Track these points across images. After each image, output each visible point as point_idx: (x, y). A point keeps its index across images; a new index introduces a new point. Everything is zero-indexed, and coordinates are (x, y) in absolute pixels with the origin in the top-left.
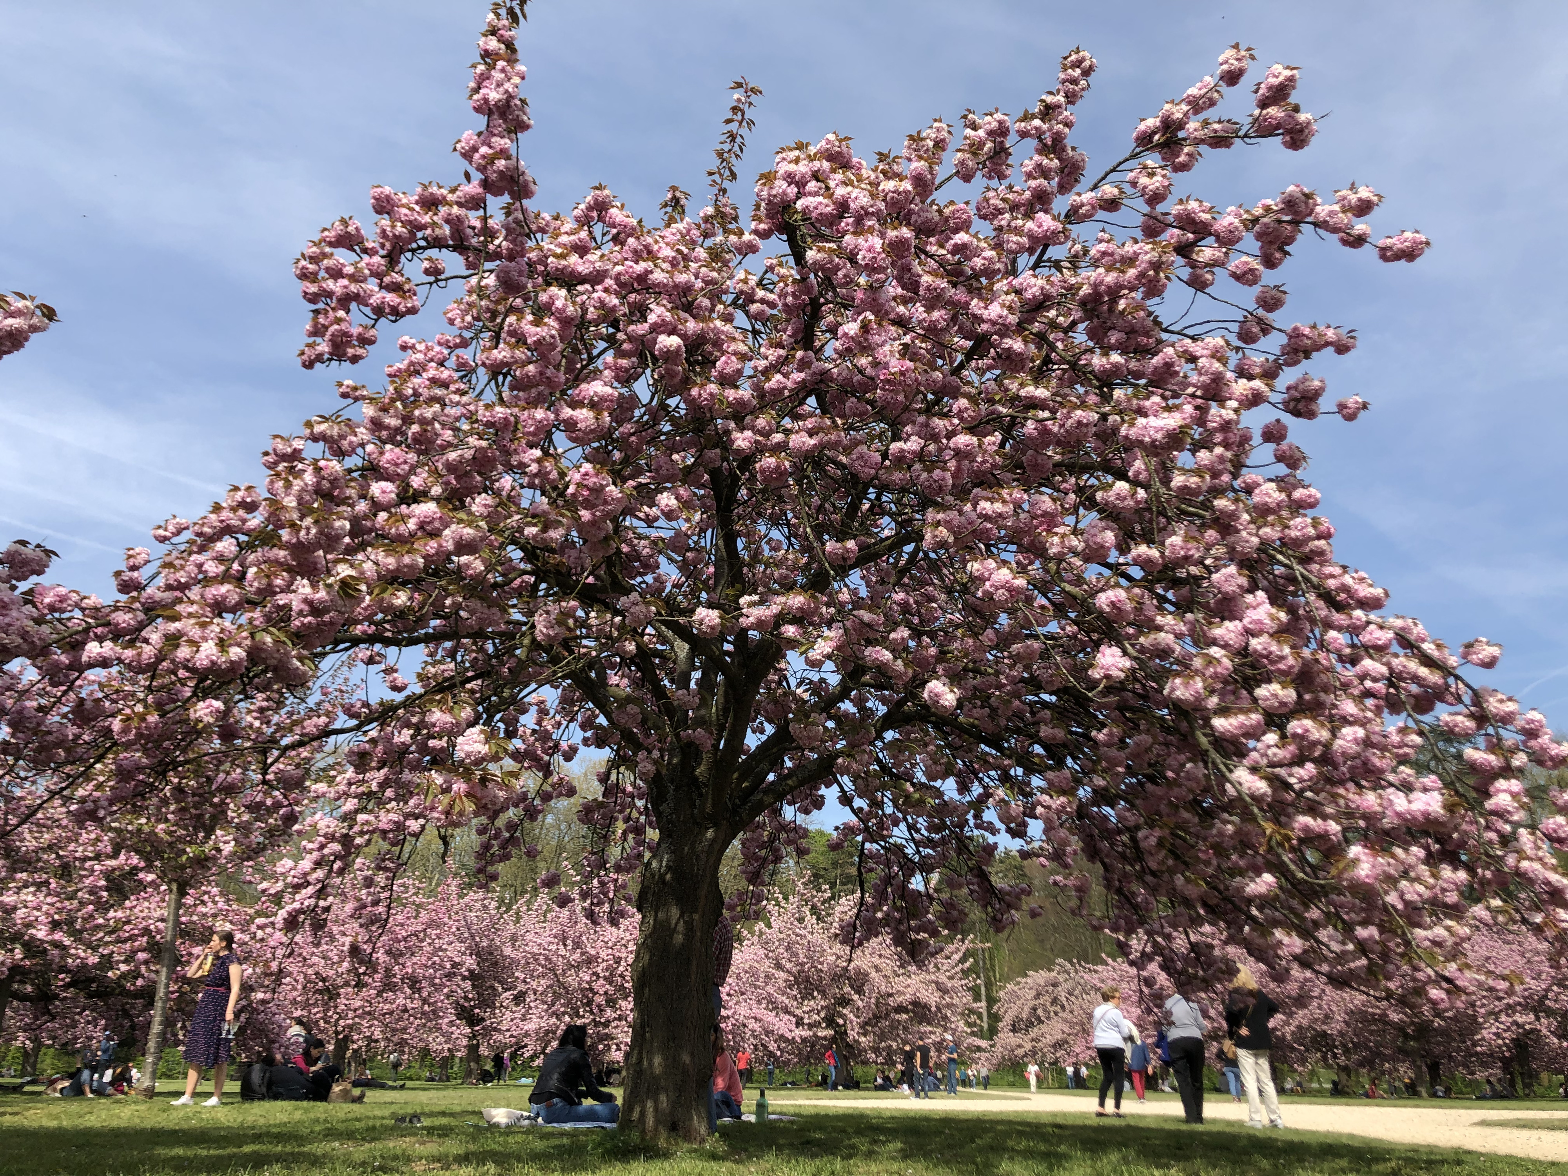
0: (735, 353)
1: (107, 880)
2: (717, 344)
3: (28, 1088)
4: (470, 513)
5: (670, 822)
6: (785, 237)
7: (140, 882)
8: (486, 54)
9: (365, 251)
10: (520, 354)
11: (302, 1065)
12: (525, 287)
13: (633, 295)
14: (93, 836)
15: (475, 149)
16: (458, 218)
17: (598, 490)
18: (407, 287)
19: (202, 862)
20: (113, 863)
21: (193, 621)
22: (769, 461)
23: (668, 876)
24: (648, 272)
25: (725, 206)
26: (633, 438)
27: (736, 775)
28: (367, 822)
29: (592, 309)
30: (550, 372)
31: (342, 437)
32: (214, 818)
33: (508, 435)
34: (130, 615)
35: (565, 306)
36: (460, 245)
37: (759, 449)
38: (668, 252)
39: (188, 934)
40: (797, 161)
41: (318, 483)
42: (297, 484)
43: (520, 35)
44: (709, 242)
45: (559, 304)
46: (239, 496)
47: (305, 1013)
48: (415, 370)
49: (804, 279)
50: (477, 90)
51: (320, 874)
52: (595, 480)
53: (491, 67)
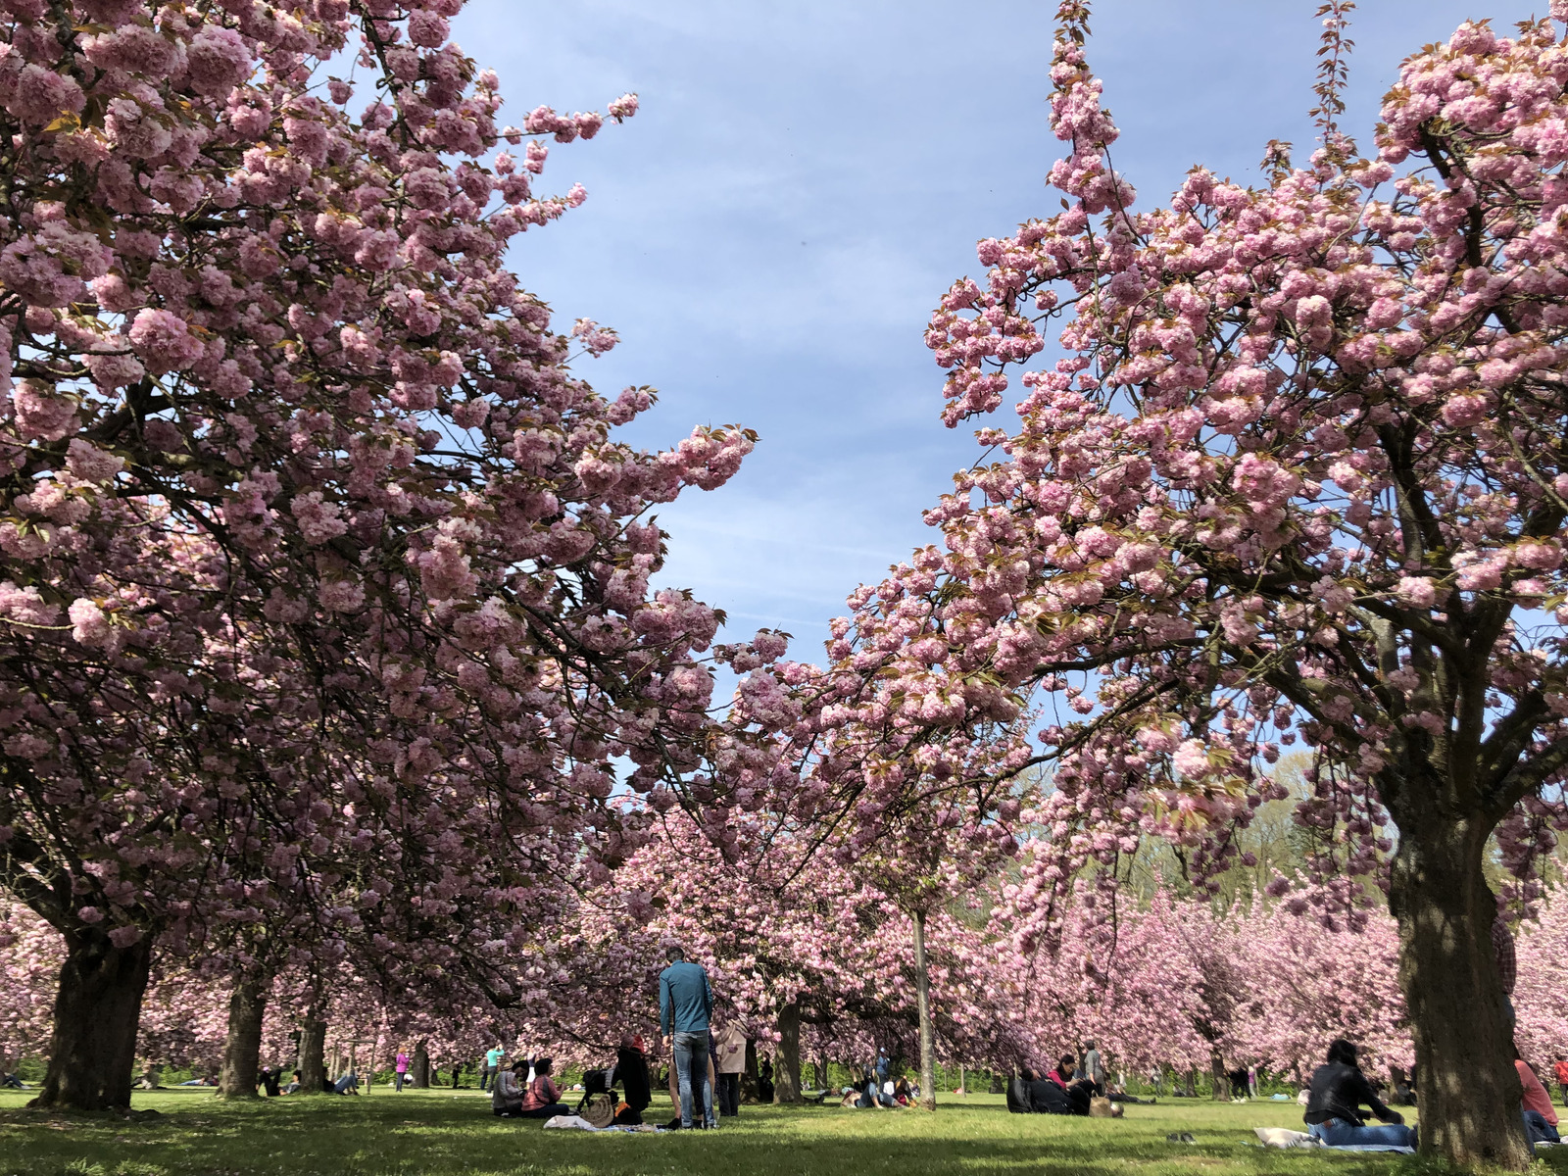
0: (1389, 294)
1: (856, 912)
2: (1364, 290)
3: (827, 1100)
4: (1135, 529)
5: (1409, 816)
6: (1424, 152)
7: (883, 912)
8: (1060, 81)
9: (983, 304)
10: (1157, 360)
11: (1058, 1080)
12: (1141, 292)
13: (1259, 267)
14: (837, 874)
15: (1067, 175)
16: (1063, 246)
17: (1266, 479)
18: (1025, 326)
19: (934, 892)
20: (857, 897)
21: (911, 676)
22: (1457, 401)
23: (1421, 877)
24: (1271, 239)
25: (1338, 141)
26: (1285, 414)
27: (1479, 758)
28: (1082, 844)
29: (1220, 295)
30: (1190, 370)
31: (1001, 483)
32: (935, 850)
33: (1161, 445)
34: (849, 679)
35: (1193, 300)
36: (1068, 271)
37: (1442, 391)
38: (1289, 212)
39: (931, 958)
40: (1430, 67)
41: (991, 531)
42: (973, 536)
43: (1087, 51)
44: (1327, 186)
45: (1186, 300)
46: (923, 556)
47: (1045, 1029)
48: (1043, 402)
49: (1456, 191)
50: (1058, 119)
51: (1045, 896)
52: (1261, 468)
53: (1067, 91)
